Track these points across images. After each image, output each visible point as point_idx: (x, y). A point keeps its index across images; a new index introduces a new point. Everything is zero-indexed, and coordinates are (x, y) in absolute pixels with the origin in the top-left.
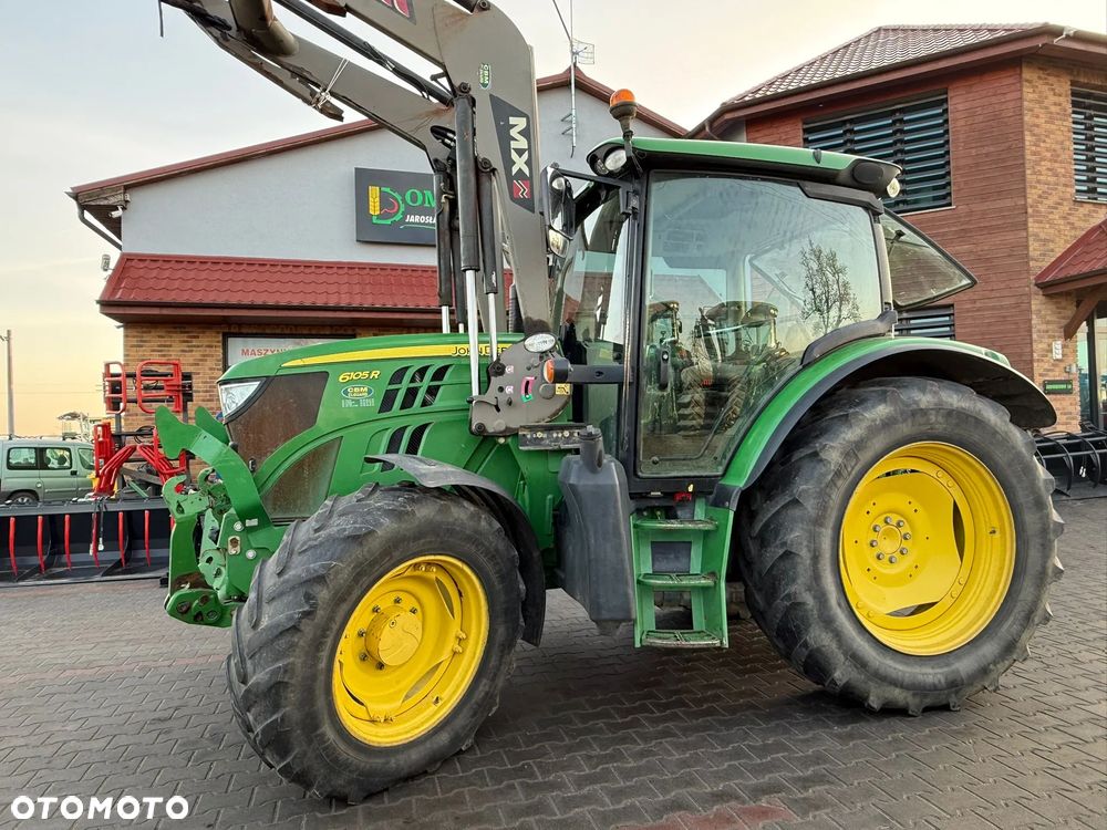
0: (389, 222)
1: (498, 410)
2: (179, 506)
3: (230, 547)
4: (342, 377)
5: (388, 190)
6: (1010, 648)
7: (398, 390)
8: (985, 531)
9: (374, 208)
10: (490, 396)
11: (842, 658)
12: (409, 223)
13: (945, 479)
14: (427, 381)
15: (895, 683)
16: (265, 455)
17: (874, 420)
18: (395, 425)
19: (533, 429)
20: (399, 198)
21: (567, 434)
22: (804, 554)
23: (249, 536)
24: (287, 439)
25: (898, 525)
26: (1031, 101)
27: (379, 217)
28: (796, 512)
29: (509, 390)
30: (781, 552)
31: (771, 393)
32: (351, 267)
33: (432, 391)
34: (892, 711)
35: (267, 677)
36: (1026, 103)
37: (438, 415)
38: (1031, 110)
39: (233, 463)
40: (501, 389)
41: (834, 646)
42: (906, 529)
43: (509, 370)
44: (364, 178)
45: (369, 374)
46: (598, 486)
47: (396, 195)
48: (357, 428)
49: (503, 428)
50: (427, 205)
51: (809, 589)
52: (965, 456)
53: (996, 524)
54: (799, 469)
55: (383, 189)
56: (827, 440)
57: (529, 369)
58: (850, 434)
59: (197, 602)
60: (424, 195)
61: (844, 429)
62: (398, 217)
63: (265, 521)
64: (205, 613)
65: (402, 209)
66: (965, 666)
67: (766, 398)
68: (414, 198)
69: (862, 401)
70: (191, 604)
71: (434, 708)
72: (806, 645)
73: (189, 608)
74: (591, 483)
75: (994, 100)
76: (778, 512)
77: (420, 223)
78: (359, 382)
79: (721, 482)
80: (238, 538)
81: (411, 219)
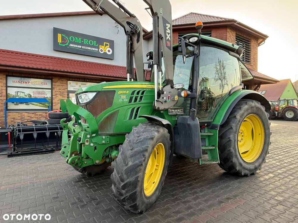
0: (64, 45)
1: (162, 103)
2: (74, 130)
3: (86, 142)
4: (119, 92)
5: (64, 35)
6: (264, 160)
7: (133, 97)
8: (258, 134)
9: (60, 40)
10: (160, 99)
11: (238, 164)
12: (70, 46)
13: (251, 123)
14: (140, 95)
15: (247, 169)
16: (98, 115)
17: (245, 109)
18: (133, 107)
19: (171, 109)
20: (67, 38)
21: (179, 110)
22: (233, 140)
23: (92, 139)
24: (104, 110)
25: (242, 133)
26: (228, 36)
27: (61, 43)
28: (231, 130)
29: (165, 98)
30: (228, 140)
31: (223, 102)
32: (52, 58)
33: (141, 97)
34: (246, 176)
35: (134, 179)
36: (228, 37)
37: (143, 104)
38: (228, 39)
39: (91, 117)
40: (163, 98)
41: (237, 161)
42: (242, 134)
43: (165, 93)
44: (56, 31)
45: (126, 92)
46: (195, 124)
47: (67, 37)
48: (123, 107)
49: (163, 108)
50: (76, 41)
51: (233, 149)
52: (257, 117)
53: (260, 133)
54: (231, 120)
55: (62, 35)
56: (237, 113)
57: (169, 93)
58: (241, 112)
59: (77, 160)
60: (75, 38)
61: (240, 111)
62: (67, 44)
63: (97, 135)
64: (79, 163)
65: (68, 42)
66: (257, 164)
67: (222, 103)
68: (72, 39)
69: (242, 104)
70: (75, 160)
71: (153, 185)
72: (232, 162)
73: (75, 162)
74: (193, 123)
75: (221, 35)
76: (227, 131)
77: (74, 47)
78: (124, 94)
79: (212, 123)
80: (88, 140)
81: (71, 45)
